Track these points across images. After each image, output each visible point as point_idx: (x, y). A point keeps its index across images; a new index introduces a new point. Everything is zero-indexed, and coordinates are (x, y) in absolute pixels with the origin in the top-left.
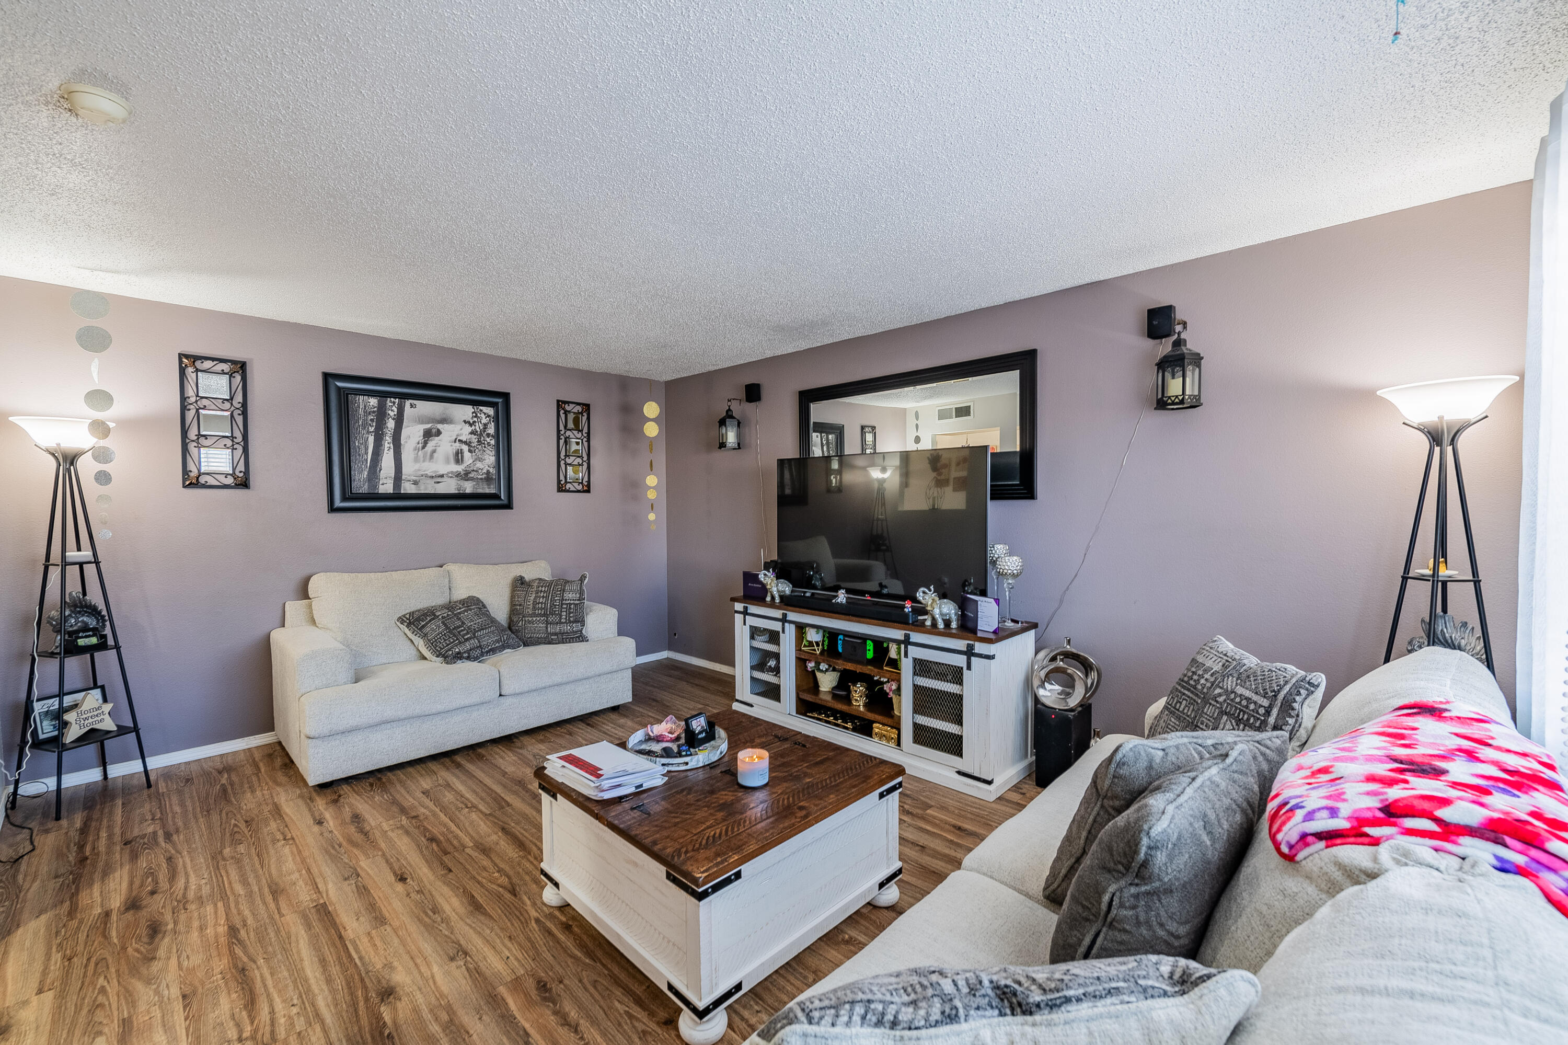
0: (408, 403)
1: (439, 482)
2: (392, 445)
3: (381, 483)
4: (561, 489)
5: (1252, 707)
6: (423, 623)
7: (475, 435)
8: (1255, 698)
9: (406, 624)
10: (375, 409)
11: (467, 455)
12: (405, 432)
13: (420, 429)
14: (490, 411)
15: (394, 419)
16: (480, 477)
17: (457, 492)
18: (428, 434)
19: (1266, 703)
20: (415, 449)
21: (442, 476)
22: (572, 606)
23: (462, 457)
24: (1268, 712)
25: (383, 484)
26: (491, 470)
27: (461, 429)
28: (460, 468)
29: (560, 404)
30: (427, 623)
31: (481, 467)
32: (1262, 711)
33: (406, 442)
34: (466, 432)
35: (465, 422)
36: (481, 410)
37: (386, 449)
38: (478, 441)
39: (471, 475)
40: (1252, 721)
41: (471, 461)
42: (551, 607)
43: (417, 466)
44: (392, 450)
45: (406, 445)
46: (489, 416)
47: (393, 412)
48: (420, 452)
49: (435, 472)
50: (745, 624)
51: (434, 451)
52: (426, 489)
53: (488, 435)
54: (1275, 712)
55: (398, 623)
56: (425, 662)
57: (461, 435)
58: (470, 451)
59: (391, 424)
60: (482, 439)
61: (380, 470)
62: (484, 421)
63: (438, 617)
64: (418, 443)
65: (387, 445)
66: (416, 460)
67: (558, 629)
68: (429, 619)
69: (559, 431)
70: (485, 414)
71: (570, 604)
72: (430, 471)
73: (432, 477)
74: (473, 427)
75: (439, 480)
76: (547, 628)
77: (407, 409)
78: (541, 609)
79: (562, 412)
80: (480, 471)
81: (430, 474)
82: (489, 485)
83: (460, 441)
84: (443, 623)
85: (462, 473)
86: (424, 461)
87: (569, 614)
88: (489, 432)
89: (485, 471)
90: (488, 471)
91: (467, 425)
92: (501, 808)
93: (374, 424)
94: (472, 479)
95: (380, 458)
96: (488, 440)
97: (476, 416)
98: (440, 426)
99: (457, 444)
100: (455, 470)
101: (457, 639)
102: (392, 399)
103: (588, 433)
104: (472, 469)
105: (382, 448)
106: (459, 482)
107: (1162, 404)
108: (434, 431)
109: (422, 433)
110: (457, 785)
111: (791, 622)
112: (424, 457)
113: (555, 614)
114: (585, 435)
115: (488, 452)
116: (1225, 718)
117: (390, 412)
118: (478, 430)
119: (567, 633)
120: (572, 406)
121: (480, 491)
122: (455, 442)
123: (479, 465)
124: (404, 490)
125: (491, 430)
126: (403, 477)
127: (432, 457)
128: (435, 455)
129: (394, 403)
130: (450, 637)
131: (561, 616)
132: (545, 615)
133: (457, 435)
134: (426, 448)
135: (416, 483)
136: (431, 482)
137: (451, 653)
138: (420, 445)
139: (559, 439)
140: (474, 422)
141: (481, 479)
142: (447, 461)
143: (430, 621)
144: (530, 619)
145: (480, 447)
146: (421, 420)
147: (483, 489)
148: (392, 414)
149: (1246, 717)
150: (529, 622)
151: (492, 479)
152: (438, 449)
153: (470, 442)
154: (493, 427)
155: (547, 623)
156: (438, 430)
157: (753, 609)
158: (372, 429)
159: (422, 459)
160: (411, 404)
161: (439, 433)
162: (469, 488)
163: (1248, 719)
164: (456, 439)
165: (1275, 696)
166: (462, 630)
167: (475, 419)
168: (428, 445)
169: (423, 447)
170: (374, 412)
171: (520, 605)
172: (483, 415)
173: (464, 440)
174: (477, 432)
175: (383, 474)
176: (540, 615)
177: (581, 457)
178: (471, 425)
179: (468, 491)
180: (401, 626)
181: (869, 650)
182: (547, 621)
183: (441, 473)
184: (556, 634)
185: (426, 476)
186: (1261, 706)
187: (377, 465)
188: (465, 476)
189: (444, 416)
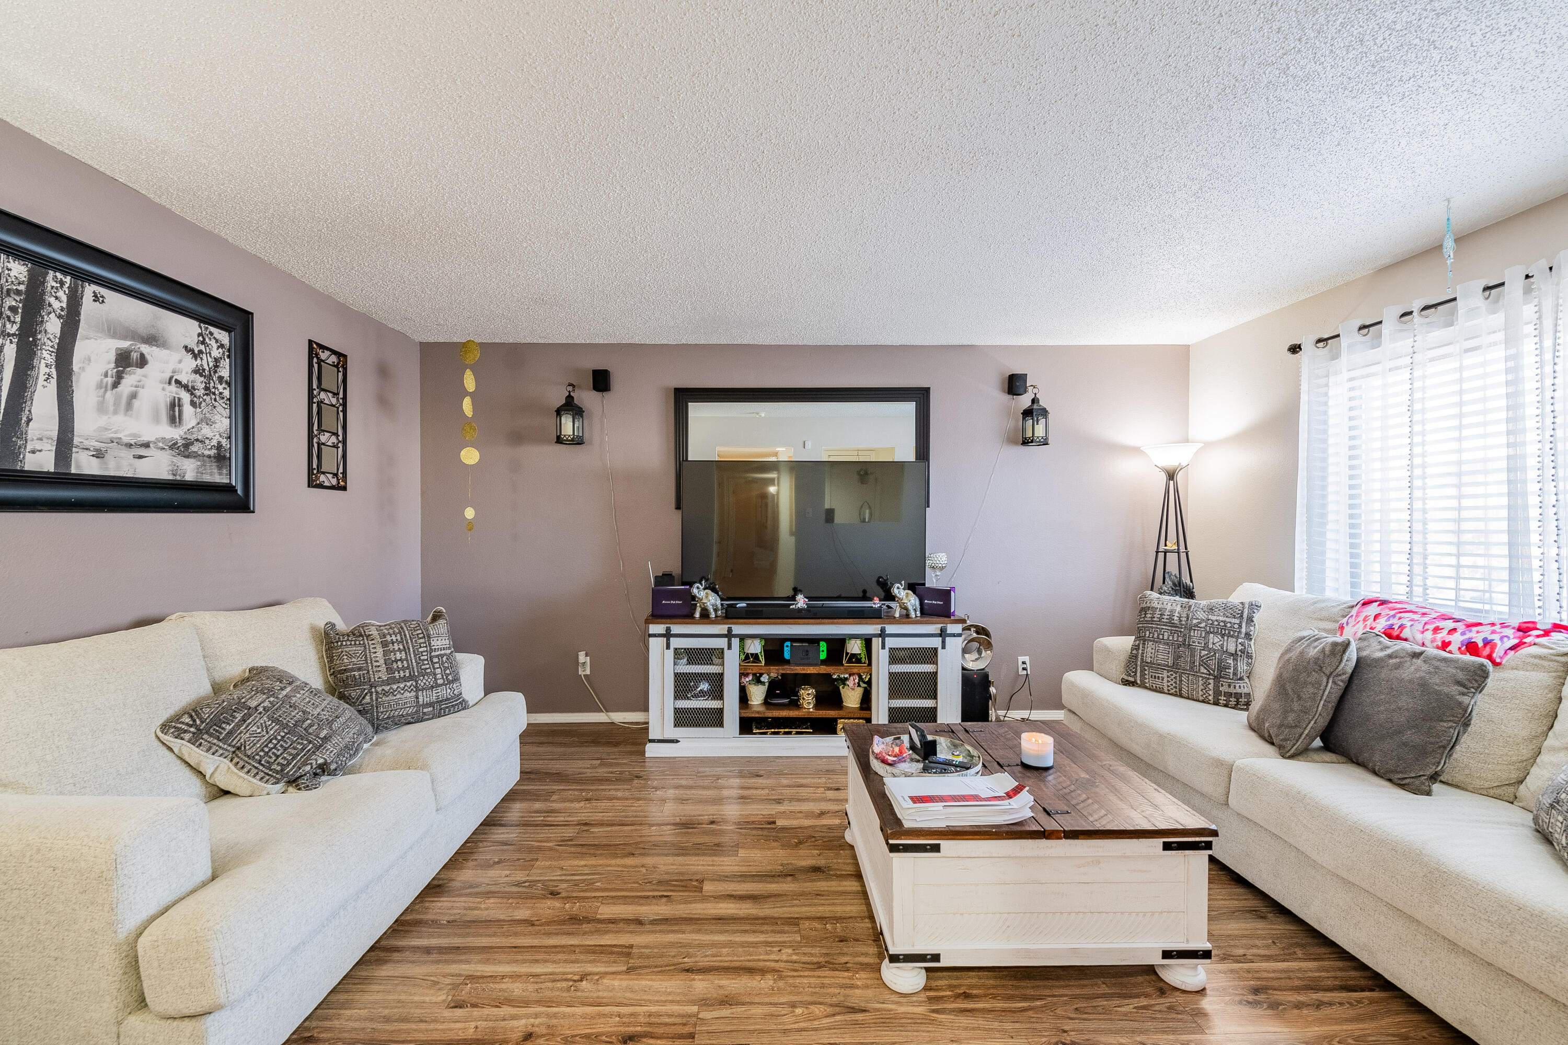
0: (90, 289)
1: (141, 457)
2: (54, 372)
3: (29, 448)
4: (312, 483)
5: (1229, 625)
6: (228, 728)
7: (201, 375)
8: (1228, 620)
9: (187, 736)
10: (22, 288)
11: (188, 410)
12: (81, 349)
13: (113, 346)
14: (224, 337)
15: (60, 317)
16: (207, 453)
17: (171, 477)
18: (124, 361)
19: (1237, 621)
20: (100, 386)
21: (146, 445)
22: (444, 659)
23: (180, 412)
24: (1240, 626)
25: (33, 452)
26: (224, 442)
27: (180, 362)
28: (175, 434)
29: (314, 348)
30: (238, 726)
31: (210, 435)
32: (1236, 626)
33: (83, 369)
34: (186, 368)
35: (186, 347)
36: (211, 334)
37: (42, 378)
38: (207, 388)
39: (194, 448)
40: (1232, 633)
41: (193, 423)
42: (418, 663)
43: (103, 421)
44: (54, 382)
45: (83, 375)
46: (222, 346)
47: (57, 301)
48: (109, 394)
49: (135, 436)
50: (668, 647)
51: (134, 396)
52: (118, 467)
53: (221, 379)
54: (1244, 625)
55: (168, 739)
56: (225, 803)
57: (180, 372)
58: (193, 404)
59: (53, 326)
60: (212, 385)
61: (29, 420)
62: (216, 353)
63: (256, 708)
64: (106, 375)
65: (43, 370)
66: (101, 408)
67: (433, 696)
68: (239, 716)
69: (310, 390)
70: (217, 341)
71: (442, 656)
72: (126, 433)
73: (130, 446)
74: (199, 361)
75: (142, 452)
76: (417, 698)
77: (87, 305)
78: (404, 669)
79: (315, 360)
80: (207, 442)
81: (126, 440)
82: (220, 468)
83: (177, 382)
84: (271, 718)
85: (180, 442)
86: (115, 412)
87: (445, 671)
88: (222, 374)
89: (214, 443)
90: (219, 443)
91: (190, 356)
92: (628, 955)
93: (18, 319)
94: (195, 455)
95: (28, 394)
96: (220, 387)
97: (203, 343)
98: (145, 349)
99: (173, 387)
100: (168, 436)
101: (310, 742)
102: (59, 275)
103: (345, 398)
104: (194, 436)
105: (34, 373)
106: (175, 460)
107: (1026, 442)
108: (135, 356)
109: (112, 356)
110: (487, 970)
111: (736, 636)
112: (117, 404)
113: (427, 674)
114: (341, 401)
115: (220, 409)
116: (1212, 635)
117: (52, 300)
118: (206, 367)
119: (447, 699)
120: (327, 353)
121: (207, 478)
122: (170, 383)
123: (206, 431)
124: (78, 467)
125: (225, 372)
126: (76, 441)
127: (129, 406)
128: (136, 403)
129: (62, 283)
130: (293, 742)
131: (435, 674)
132: (411, 677)
133: (174, 372)
134: (121, 388)
135: (99, 455)
136: (127, 454)
137: (308, 768)
138: (110, 380)
139: (310, 403)
140: (201, 352)
141: (209, 457)
142: (156, 419)
143: (244, 720)
144: (387, 688)
145: (207, 398)
146: (113, 330)
147: (211, 474)
148: (56, 305)
149: (1227, 632)
150: (385, 693)
151: (224, 457)
152: (141, 392)
153: (193, 388)
154: (228, 367)
155: (417, 689)
156: (142, 356)
157: (676, 629)
158: (12, 329)
159: (111, 408)
160: (95, 295)
161: (142, 362)
162: (190, 471)
163: (1229, 633)
164: (171, 378)
165: (1242, 616)
166: (311, 726)
167: (202, 347)
168: (124, 382)
169: (116, 385)
170: (18, 292)
171: (360, 669)
172: (213, 342)
173: (184, 381)
174: (204, 370)
175: (33, 430)
176: (405, 679)
177: (336, 434)
178: (195, 357)
179: (190, 477)
180: (176, 744)
181: (823, 651)
182: (416, 687)
183: (145, 438)
184: (431, 704)
185: (119, 442)
186: (1234, 624)
187: (22, 410)
188: (184, 448)
189: (153, 331)
